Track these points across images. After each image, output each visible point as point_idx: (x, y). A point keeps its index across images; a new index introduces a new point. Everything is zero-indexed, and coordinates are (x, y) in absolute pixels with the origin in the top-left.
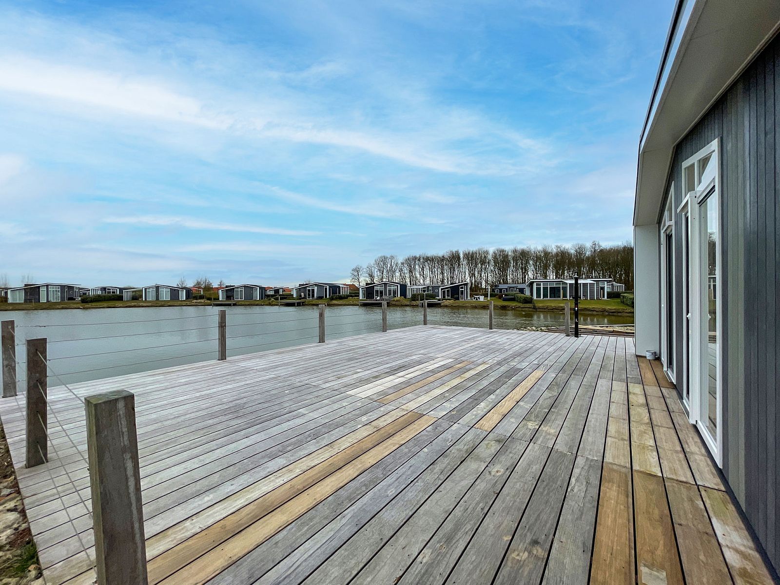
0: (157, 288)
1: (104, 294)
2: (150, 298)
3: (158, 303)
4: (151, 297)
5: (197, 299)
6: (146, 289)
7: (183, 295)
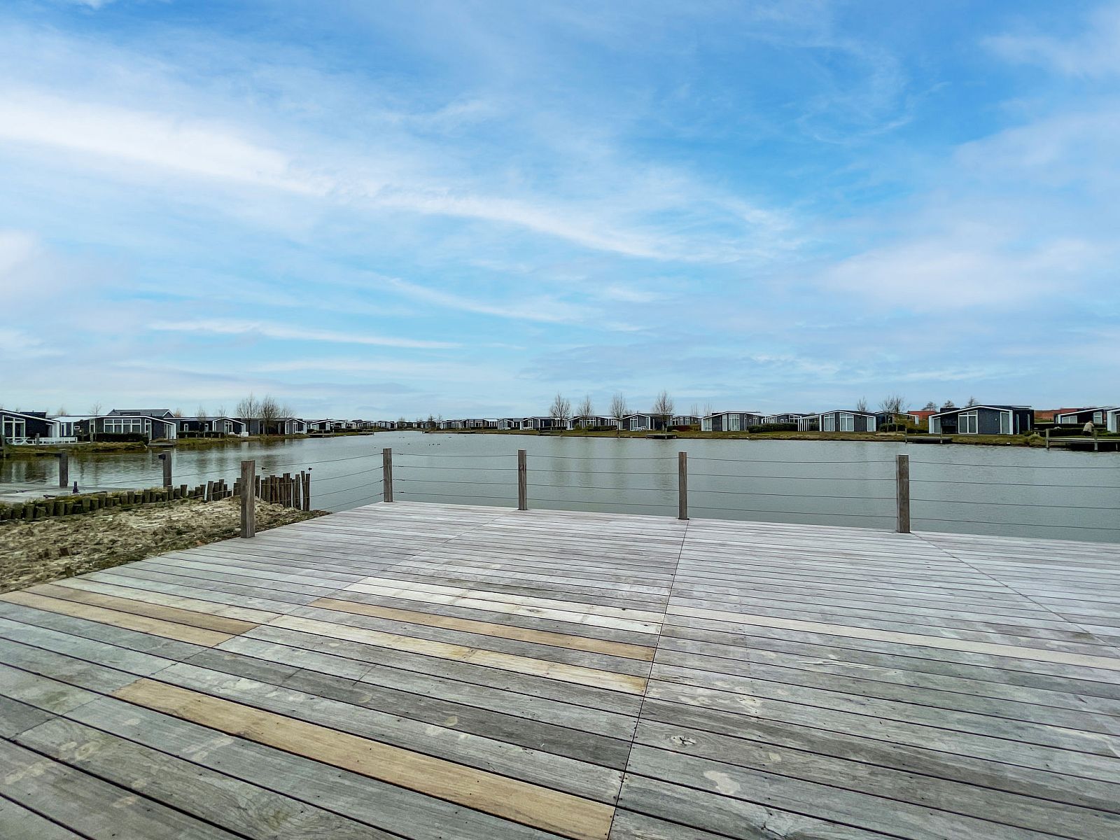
0: (837, 414)
1: (786, 422)
2: (828, 429)
3: (837, 436)
4: (830, 427)
5: (886, 432)
6: (823, 416)
7: (872, 425)
